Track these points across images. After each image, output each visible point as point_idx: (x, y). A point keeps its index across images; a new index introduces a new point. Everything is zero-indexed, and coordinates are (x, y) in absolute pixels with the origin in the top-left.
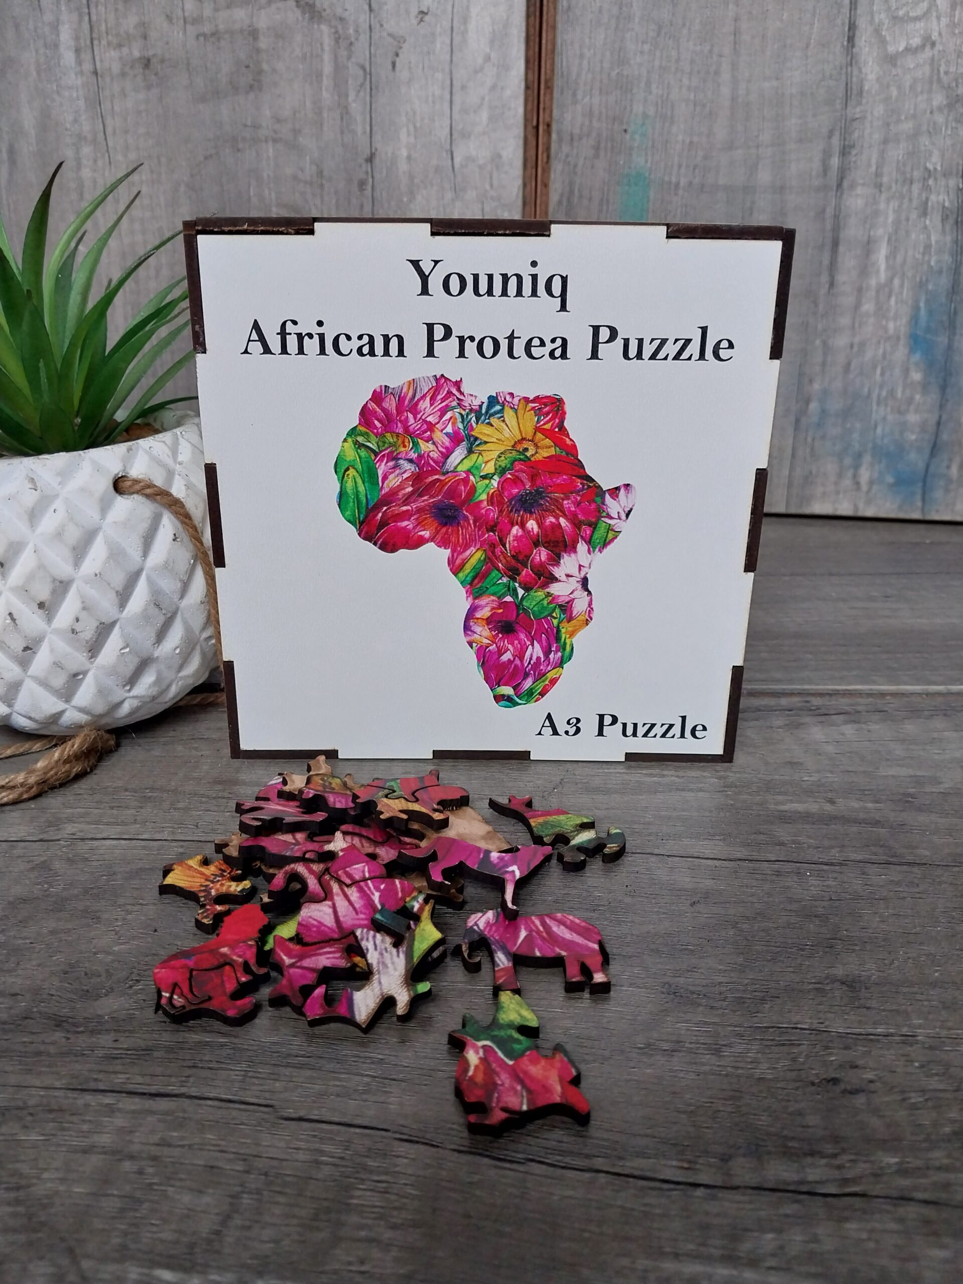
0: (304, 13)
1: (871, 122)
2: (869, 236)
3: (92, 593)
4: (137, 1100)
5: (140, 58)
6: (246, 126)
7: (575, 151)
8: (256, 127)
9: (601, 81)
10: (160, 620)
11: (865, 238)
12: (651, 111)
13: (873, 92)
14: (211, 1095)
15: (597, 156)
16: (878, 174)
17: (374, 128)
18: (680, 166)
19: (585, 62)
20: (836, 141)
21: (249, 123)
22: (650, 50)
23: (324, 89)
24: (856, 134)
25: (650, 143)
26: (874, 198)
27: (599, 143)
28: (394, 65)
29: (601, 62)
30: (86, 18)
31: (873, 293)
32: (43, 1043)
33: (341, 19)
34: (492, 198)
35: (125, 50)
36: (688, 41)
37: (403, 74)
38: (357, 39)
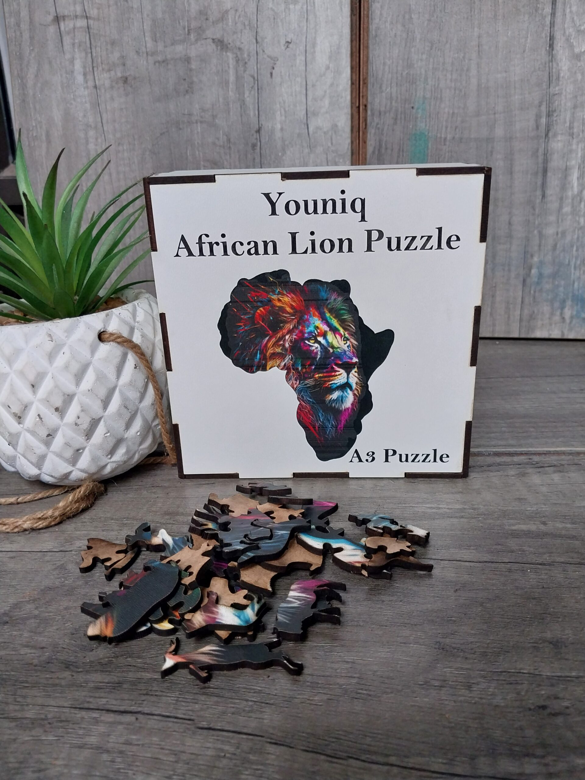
0: (217, 46)
1: (566, 96)
2: (567, 166)
3: (87, 401)
4: (112, 715)
5: (121, 78)
6: (184, 114)
7: (382, 121)
8: (190, 115)
9: (397, 79)
10: (127, 416)
11: (564, 167)
12: (428, 95)
13: (566, 77)
14: (156, 713)
15: (395, 123)
16: (571, 127)
17: (261, 113)
18: (447, 127)
19: (387, 68)
20: (544, 108)
21: (186, 112)
22: (427, 58)
23: (230, 90)
24: (557, 103)
25: (428, 114)
26: (569, 142)
27: (397, 116)
28: (271, 74)
29: (397, 66)
30: (90, 55)
31: (570, 201)
32: (58, 678)
33: (240, 49)
34: (333, 151)
35: (113, 73)
36: (450, 51)
37: (277, 79)
38: (249, 60)
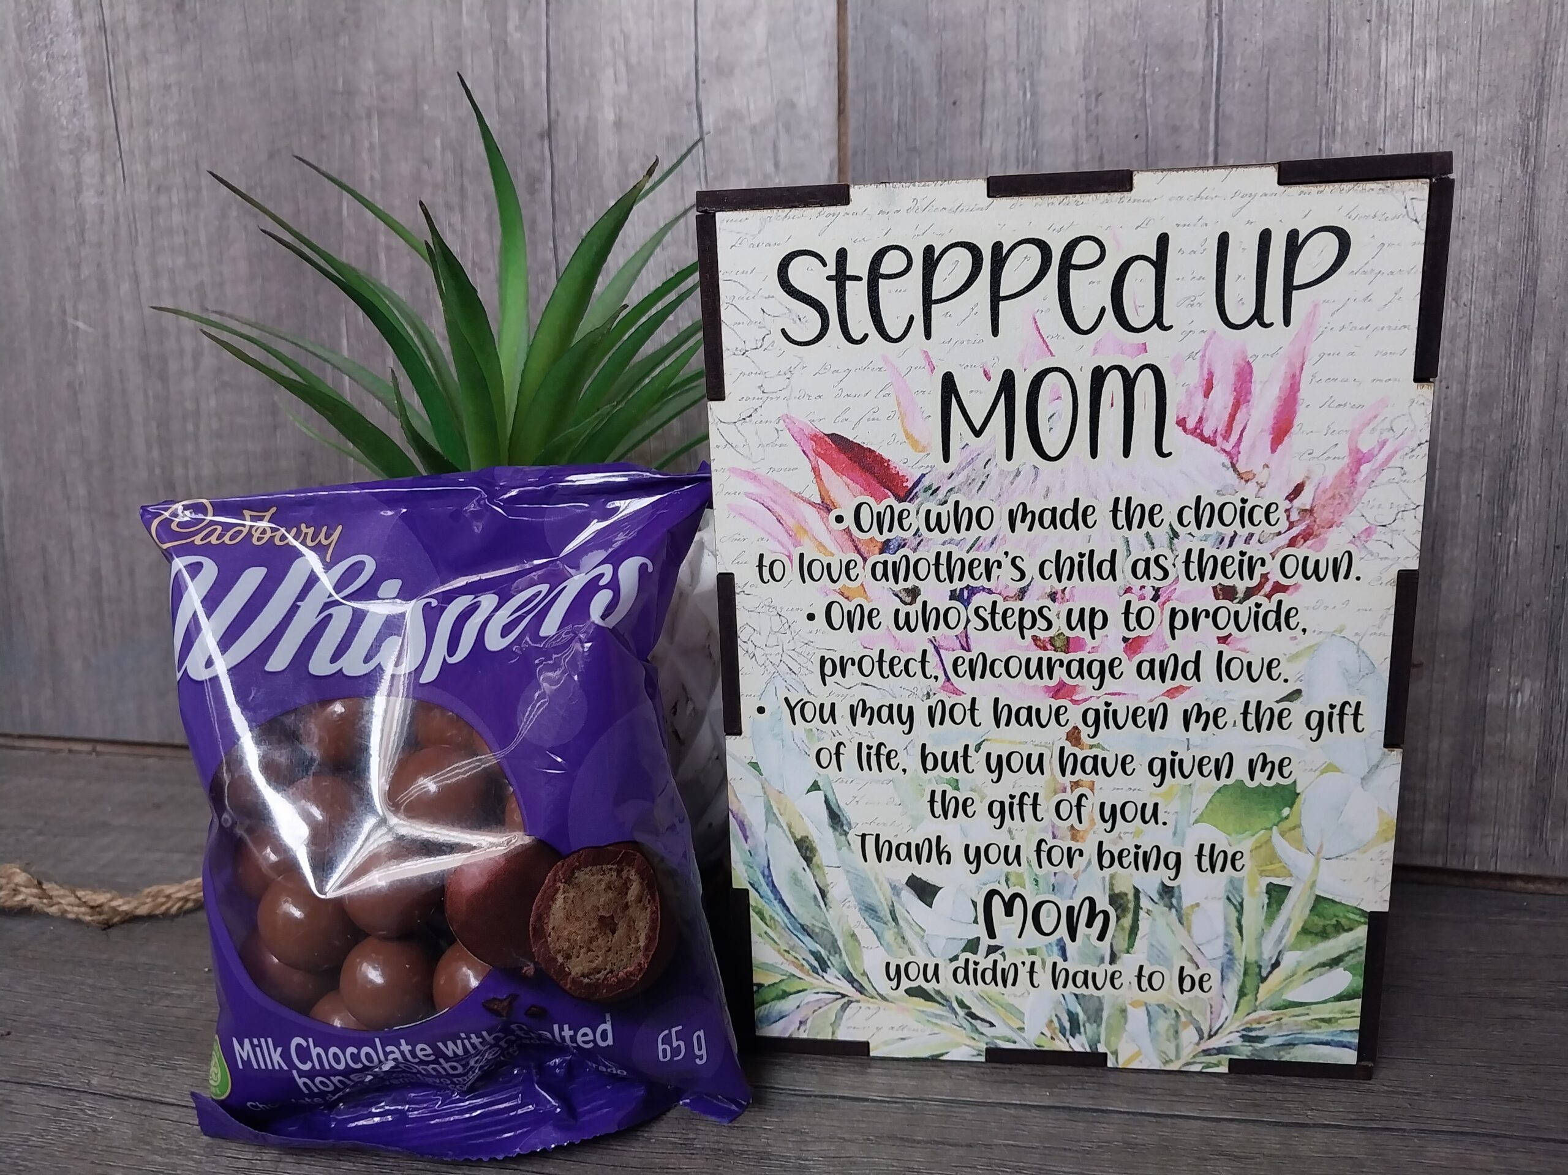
6: (334, 93)
21: (339, 86)
23: (465, 9)
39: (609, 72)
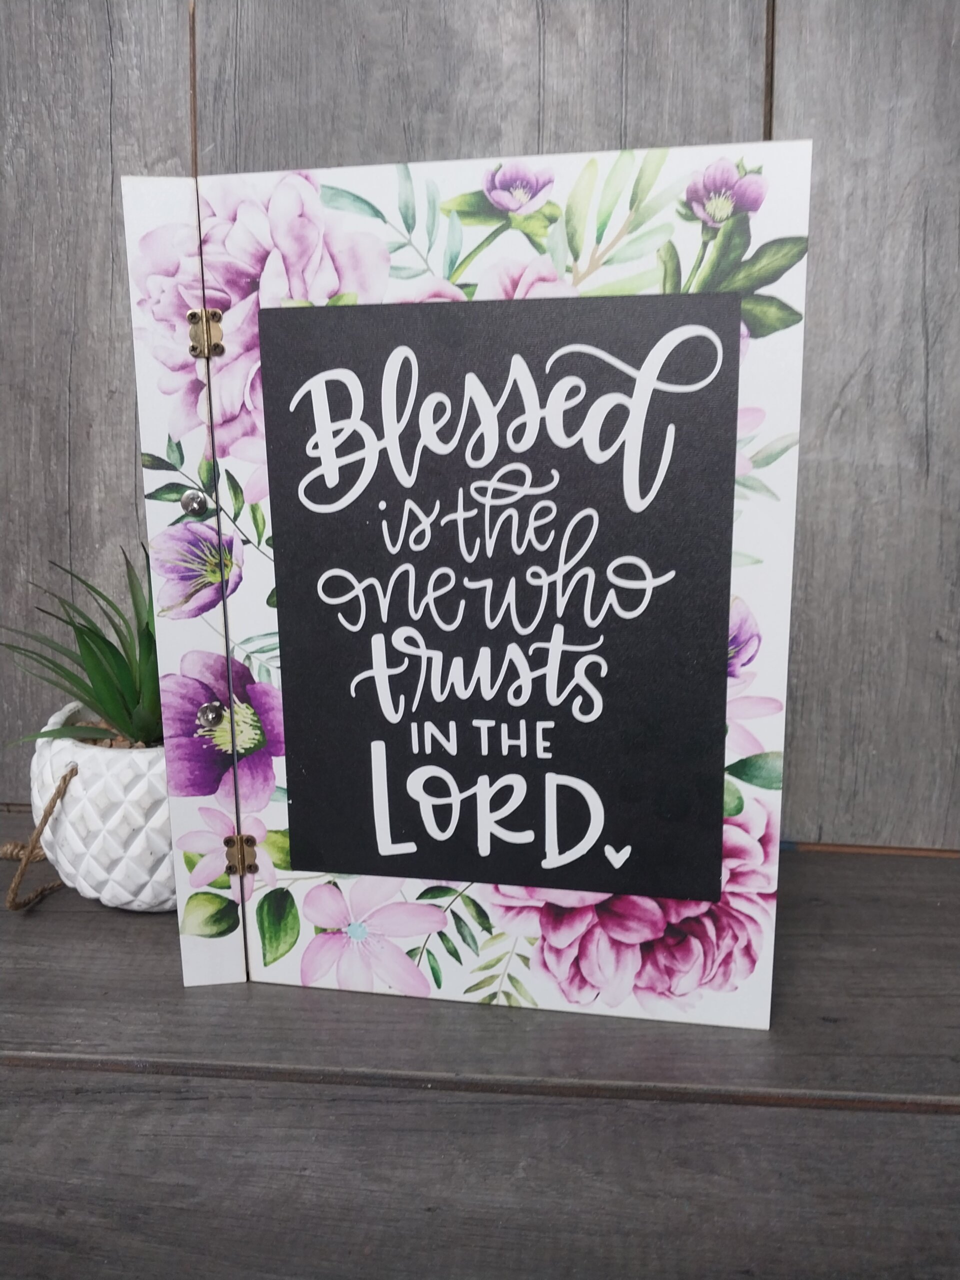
39: (97, 488)
